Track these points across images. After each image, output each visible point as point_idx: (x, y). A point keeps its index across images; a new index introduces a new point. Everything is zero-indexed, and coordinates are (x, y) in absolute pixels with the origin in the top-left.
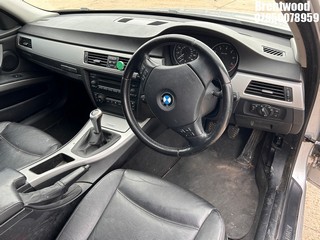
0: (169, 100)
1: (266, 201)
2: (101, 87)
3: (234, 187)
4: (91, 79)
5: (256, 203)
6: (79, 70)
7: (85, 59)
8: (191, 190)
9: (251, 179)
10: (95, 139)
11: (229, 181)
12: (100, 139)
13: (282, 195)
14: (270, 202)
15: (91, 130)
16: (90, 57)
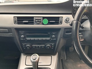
2: (28, 39)
7: (15, 22)
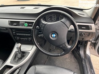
0: (55, 35)
1: (82, 63)
2: (18, 34)
3: (69, 60)
4: (12, 32)
5: (78, 64)
6: (7, 28)
7: (9, 24)
8: (57, 65)
9: (73, 56)
10: (19, 56)
11: (67, 59)
12: (22, 55)
13: (86, 60)
14: (84, 63)
15: (16, 52)
16: (11, 23)
